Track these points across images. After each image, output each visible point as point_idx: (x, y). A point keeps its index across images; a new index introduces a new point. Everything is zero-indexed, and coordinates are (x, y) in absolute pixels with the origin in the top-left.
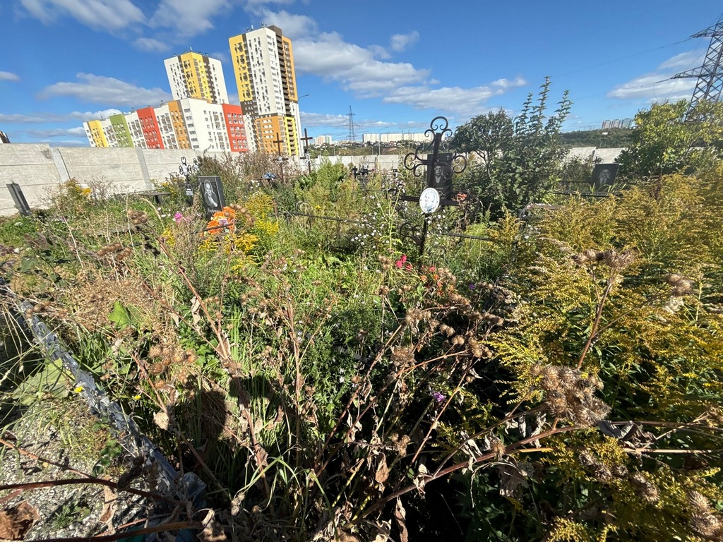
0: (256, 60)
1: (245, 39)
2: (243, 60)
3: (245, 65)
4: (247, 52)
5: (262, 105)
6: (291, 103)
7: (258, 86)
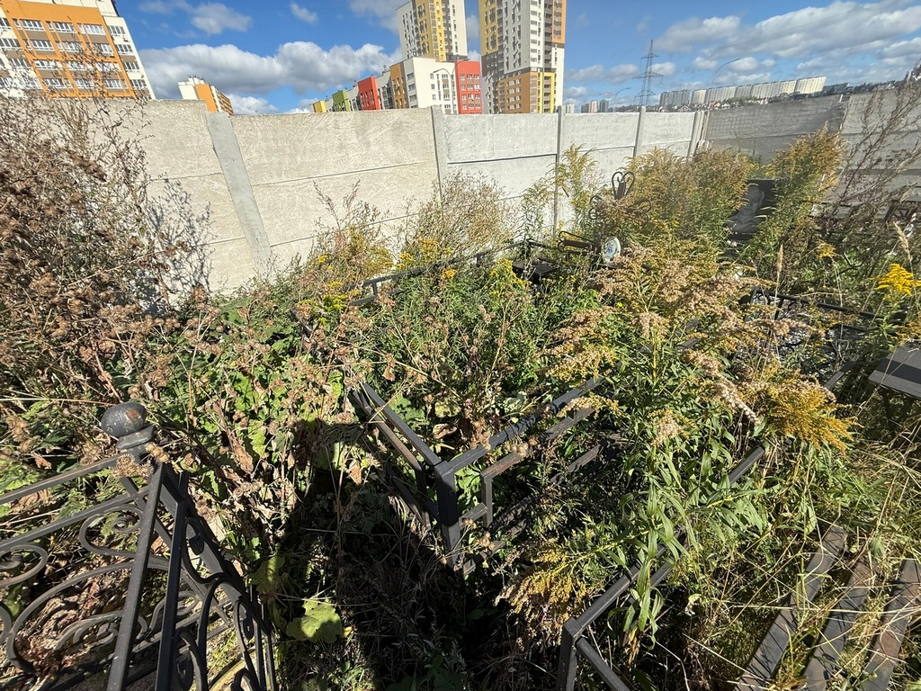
5: (511, 58)
6: (553, 49)
7: (509, 30)
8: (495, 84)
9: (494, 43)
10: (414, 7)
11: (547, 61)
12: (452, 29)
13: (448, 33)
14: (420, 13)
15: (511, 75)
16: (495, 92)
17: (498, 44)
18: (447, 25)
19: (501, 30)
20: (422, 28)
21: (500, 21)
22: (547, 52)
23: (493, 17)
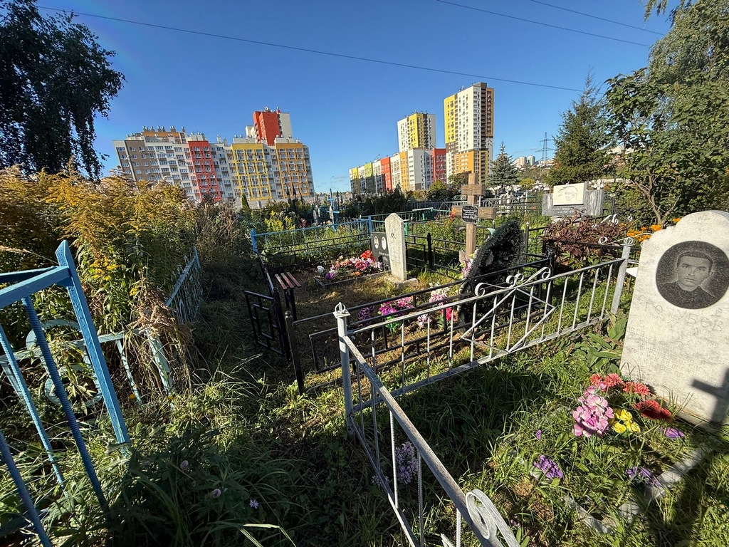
0: (462, 111)
1: (456, 97)
2: (452, 113)
3: (454, 116)
4: (456, 106)
5: (462, 144)
6: (487, 139)
7: (461, 130)
8: (453, 157)
9: (453, 137)
10: (408, 120)
11: (482, 145)
12: (428, 130)
13: (426, 132)
14: (411, 123)
15: (462, 152)
16: (453, 161)
17: (455, 138)
18: (426, 128)
19: (457, 131)
20: (412, 130)
21: (457, 127)
22: (482, 141)
23: (452, 126)
